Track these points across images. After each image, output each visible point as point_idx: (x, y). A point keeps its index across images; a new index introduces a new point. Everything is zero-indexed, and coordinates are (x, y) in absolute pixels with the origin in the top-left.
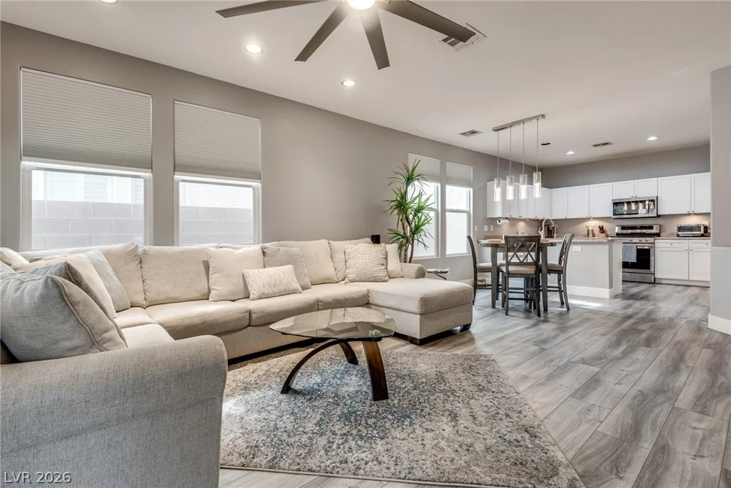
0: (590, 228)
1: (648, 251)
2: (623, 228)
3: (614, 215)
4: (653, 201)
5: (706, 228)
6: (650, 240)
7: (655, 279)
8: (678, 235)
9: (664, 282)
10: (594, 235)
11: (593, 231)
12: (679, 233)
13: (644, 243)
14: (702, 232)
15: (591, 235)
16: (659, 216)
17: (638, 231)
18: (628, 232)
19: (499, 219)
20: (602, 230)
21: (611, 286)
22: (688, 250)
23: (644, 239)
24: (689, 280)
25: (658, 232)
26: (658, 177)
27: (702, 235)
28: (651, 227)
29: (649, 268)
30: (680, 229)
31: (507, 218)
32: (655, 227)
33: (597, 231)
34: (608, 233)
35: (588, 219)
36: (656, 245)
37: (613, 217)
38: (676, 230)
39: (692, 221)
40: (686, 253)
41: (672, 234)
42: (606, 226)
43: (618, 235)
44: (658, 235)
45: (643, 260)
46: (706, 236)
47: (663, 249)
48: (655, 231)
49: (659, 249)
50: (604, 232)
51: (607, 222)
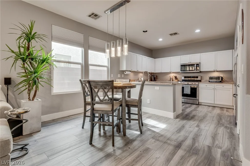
0: (171, 77)
1: (196, 88)
2: (185, 77)
3: (181, 71)
4: (198, 64)
5: (222, 78)
6: (197, 83)
7: (199, 102)
8: (209, 81)
9: (203, 104)
10: (173, 80)
11: (172, 78)
12: (210, 80)
13: (194, 84)
14: (220, 80)
15: (171, 80)
16: (201, 72)
17: (192, 79)
18: (187, 79)
19: (125, 71)
20: (176, 78)
21: (174, 111)
22: (214, 89)
23: (194, 83)
24: (214, 104)
25: (200, 79)
26: (200, 53)
27: (220, 82)
28: (197, 77)
29: (196, 97)
30: (211, 78)
31: (130, 71)
32: (199, 77)
33: (174, 79)
34: (179, 80)
35: (170, 73)
36: (200, 86)
37: (181, 72)
38: (208, 79)
39: (216, 75)
40: (213, 91)
41: (206, 81)
42: (178, 76)
43: (183, 80)
44: (200, 81)
45: (194, 93)
46: (222, 82)
47: (202, 88)
48: (199, 79)
49: (200, 88)
50: (177, 79)
51: (179, 74)
